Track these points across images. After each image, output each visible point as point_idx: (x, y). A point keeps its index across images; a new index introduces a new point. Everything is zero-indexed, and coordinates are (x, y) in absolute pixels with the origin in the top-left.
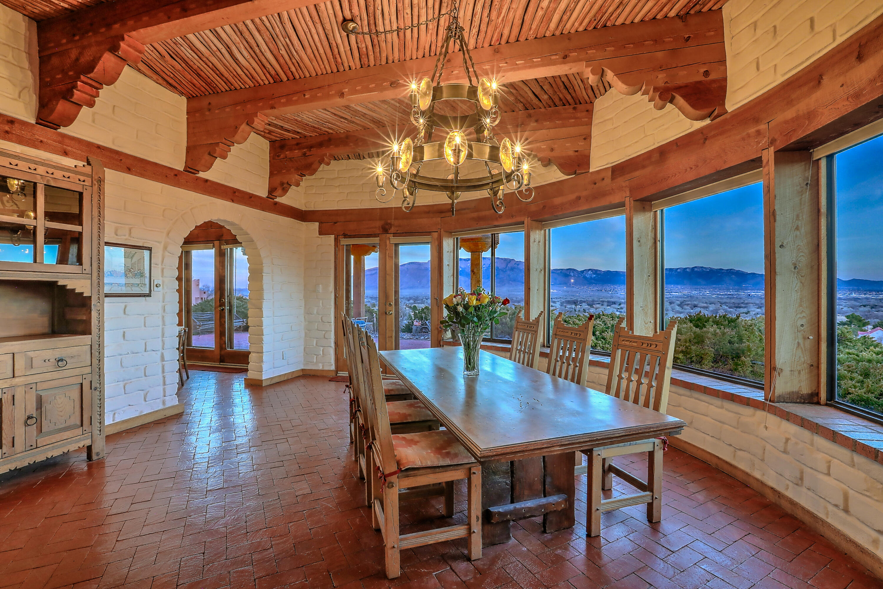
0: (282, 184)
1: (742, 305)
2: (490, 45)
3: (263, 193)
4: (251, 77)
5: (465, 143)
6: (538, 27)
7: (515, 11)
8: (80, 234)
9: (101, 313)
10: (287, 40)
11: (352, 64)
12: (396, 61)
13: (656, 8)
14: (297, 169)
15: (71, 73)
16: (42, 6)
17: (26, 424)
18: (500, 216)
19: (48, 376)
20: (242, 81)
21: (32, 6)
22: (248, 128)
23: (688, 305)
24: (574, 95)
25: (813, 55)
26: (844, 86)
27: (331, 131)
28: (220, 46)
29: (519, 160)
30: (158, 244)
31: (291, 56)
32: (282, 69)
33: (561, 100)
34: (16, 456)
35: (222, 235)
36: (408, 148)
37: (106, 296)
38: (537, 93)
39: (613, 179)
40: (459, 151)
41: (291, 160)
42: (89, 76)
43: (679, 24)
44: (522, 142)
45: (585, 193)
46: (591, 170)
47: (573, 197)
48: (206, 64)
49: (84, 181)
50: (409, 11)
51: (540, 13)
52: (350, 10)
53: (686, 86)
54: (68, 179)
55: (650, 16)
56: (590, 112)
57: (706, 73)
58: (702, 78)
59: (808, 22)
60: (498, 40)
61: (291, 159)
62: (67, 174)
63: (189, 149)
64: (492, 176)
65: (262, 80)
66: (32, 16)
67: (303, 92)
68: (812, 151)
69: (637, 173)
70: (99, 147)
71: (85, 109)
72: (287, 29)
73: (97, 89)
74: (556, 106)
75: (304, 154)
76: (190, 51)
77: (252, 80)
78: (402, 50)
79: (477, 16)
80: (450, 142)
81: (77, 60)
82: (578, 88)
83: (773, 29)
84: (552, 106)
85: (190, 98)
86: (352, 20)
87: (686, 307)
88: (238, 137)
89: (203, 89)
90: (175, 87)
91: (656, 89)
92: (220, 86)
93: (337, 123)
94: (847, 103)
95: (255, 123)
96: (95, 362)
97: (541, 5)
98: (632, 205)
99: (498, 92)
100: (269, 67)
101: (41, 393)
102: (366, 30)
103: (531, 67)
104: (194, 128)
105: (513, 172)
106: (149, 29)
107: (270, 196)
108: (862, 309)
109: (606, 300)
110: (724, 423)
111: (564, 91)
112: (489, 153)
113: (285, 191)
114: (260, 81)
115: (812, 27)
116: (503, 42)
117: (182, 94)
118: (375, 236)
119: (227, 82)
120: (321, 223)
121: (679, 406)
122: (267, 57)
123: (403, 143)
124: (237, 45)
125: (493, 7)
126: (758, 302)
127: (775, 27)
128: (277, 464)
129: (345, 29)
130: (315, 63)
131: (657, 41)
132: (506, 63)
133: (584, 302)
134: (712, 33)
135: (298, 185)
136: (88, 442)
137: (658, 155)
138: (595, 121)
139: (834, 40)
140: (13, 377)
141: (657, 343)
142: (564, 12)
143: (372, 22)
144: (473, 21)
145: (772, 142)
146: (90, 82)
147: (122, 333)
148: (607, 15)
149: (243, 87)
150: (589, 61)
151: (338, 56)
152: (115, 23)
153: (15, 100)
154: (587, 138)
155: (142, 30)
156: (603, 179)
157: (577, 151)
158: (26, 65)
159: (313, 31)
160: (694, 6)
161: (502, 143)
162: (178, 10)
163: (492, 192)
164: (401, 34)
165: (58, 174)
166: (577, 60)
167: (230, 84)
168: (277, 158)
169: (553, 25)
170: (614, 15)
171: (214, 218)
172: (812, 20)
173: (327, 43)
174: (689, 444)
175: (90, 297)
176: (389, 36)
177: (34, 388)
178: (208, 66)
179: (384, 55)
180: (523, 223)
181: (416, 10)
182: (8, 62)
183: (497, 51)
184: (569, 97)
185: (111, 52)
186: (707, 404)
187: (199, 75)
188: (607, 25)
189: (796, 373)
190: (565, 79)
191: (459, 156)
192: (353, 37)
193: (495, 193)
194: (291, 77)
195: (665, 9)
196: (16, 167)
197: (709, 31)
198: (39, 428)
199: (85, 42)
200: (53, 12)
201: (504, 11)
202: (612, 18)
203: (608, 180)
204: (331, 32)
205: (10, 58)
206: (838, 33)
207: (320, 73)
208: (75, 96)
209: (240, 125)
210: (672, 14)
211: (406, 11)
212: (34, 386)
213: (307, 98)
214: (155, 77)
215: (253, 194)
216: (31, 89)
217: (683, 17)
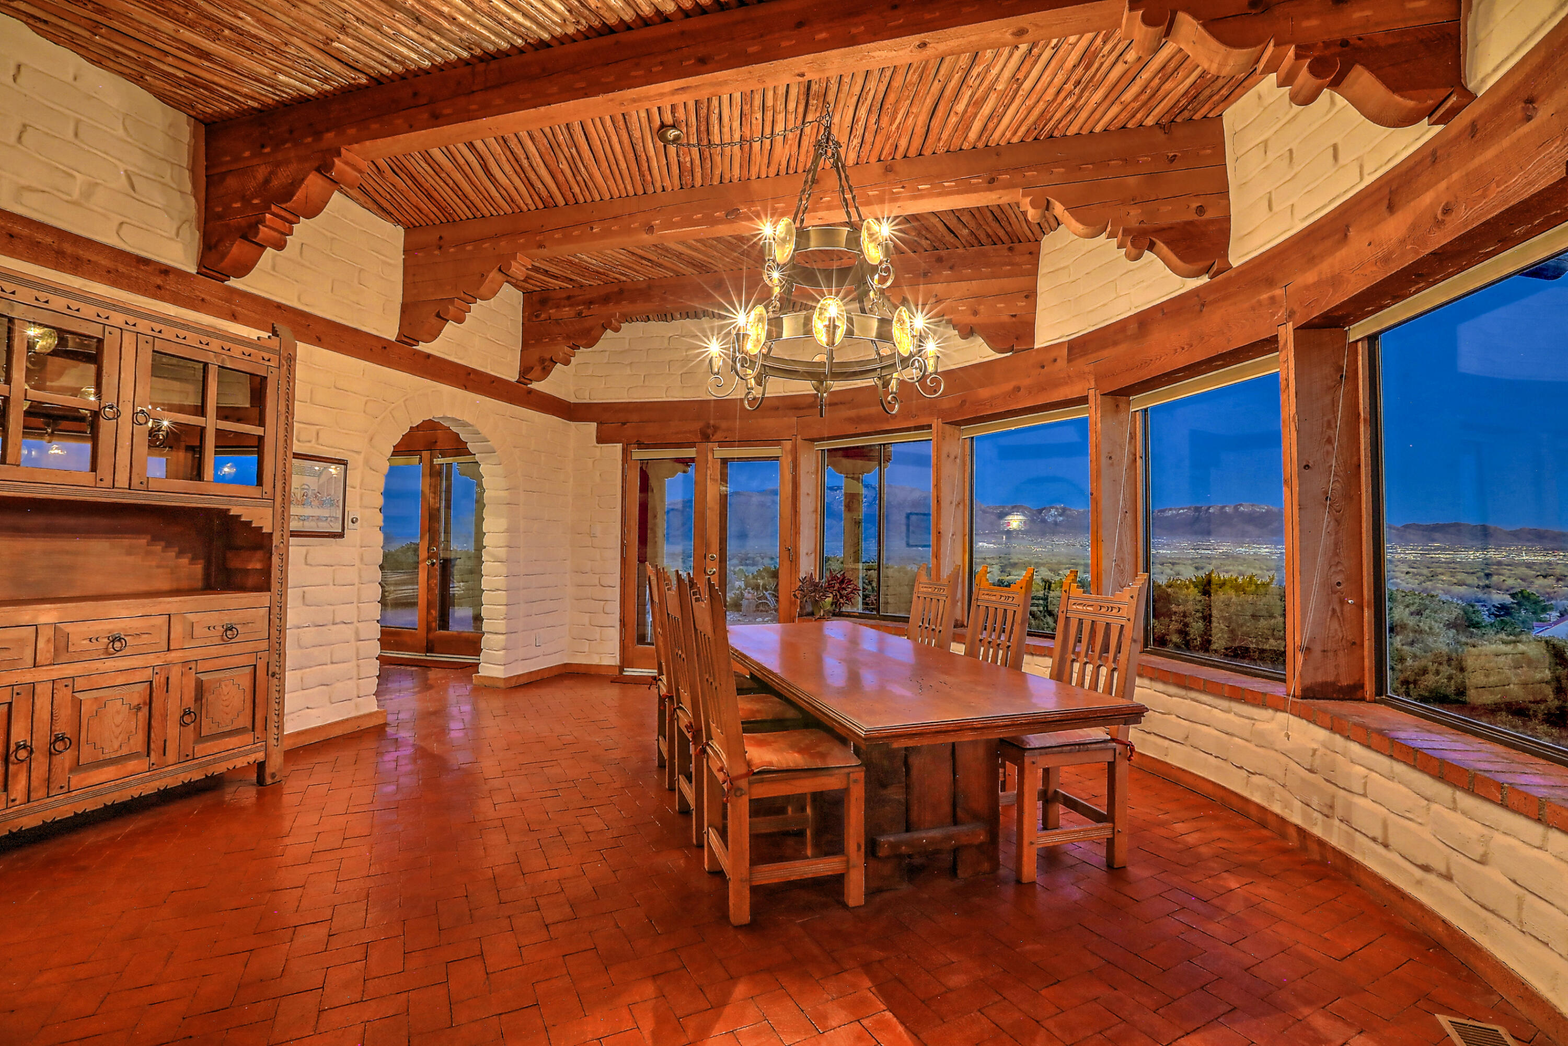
0: (542, 360)
2: (879, 160)
3: (511, 374)
4: (509, 200)
5: (843, 316)
6: (951, 137)
7: (916, 116)
8: (261, 439)
9: (284, 558)
10: (574, 151)
11: (667, 183)
12: (735, 181)
13: (1124, 114)
14: (568, 337)
15: (256, 201)
16: (219, 105)
17: (183, 724)
18: (894, 417)
19: (214, 651)
20: (495, 206)
21: (204, 103)
22: (500, 277)
24: (1009, 229)
25: (1338, 196)
26: (1372, 246)
27: (624, 278)
28: (471, 158)
29: (921, 339)
30: (355, 455)
31: (576, 172)
32: (559, 189)
33: (988, 236)
34: (166, 769)
35: (436, 442)
36: (760, 319)
37: (292, 536)
38: (951, 227)
39: (1069, 360)
40: (835, 327)
41: (559, 324)
42: (284, 206)
43: (1160, 136)
44: (924, 313)
45: (1027, 382)
46: (1036, 347)
47: (1009, 386)
48: (445, 182)
49: (269, 360)
50: (759, 116)
51: (953, 119)
52: (672, 112)
53: (1171, 228)
54: (249, 358)
55: (1118, 123)
56: (1034, 255)
57: (1201, 210)
58: (1196, 217)
59: (1331, 151)
60: (890, 154)
61: (557, 322)
62: (248, 350)
63: (405, 308)
64: (881, 358)
65: (527, 205)
66: (201, 117)
67: (590, 225)
68: (1347, 328)
69: (1106, 353)
70: (279, 306)
71: (269, 251)
72: (575, 138)
73: (291, 223)
74: (982, 245)
75: (579, 314)
76: (424, 165)
77: (511, 203)
78: (746, 165)
79: (860, 123)
80: (821, 314)
81: (267, 181)
82: (1015, 220)
83: (1288, 154)
84: (976, 244)
85: (410, 229)
86: (674, 126)
88: (483, 290)
89: (432, 216)
90: (390, 214)
91: (1126, 232)
92: (460, 212)
93: (635, 267)
94: (1375, 268)
95: (513, 269)
96: (274, 632)
97: (954, 109)
98: (1099, 402)
99: (891, 240)
100: (540, 186)
101: (204, 677)
102: (694, 140)
103: (940, 195)
104: (414, 275)
105: (911, 355)
106: (379, 142)
107: (522, 380)
108: (1541, 581)
110: (1232, 735)
111: (995, 224)
112: (878, 328)
113: (546, 372)
114: (522, 205)
115: (1335, 157)
116: (899, 156)
117: (398, 222)
118: (691, 445)
119: (471, 205)
120: (600, 423)
121: (1169, 714)
122: (539, 173)
123: (753, 313)
124: (497, 157)
125: (884, 111)
127: (1291, 151)
128: (549, 794)
129: (663, 138)
130: (611, 182)
131: (1128, 160)
132: (903, 187)
133: (1043, 565)
134: (1209, 151)
135: (567, 363)
136: (260, 756)
137: (1136, 325)
138: (1043, 269)
139: (1361, 179)
140: (169, 650)
141: (1120, 606)
142: (990, 117)
143: (703, 128)
144: (854, 130)
145: (1291, 315)
146: (283, 213)
147: (301, 594)
148: (1052, 123)
149: (495, 213)
150: (1027, 187)
151: (647, 173)
152: (328, 130)
153: (171, 239)
154: (1031, 295)
155: (368, 143)
156: (1055, 360)
157: (1014, 316)
158: (188, 187)
159: (615, 139)
160: (1180, 112)
161: (896, 316)
162: (426, 116)
163: (881, 382)
164: (746, 147)
165: (237, 350)
166: (1010, 186)
167: (474, 209)
168: (534, 319)
169: (973, 135)
170: (1064, 123)
171: (435, 414)
172: (1335, 148)
173: (633, 155)
174: (1184, 770)
175: (271, 534)
176: (728, 149)
177: (194, 667)
178: (447, 185)
179: (717, 172)
180: (930, 427)
181: (769, 114)
182: (164, 184)
183: (889, 169)
184: (1001, 233)
185: (320, 172)
186: (1209, 708)
187: (429, 197)
188: (1055, 134)
189: (1330, 654)
190: (995, 210)
191: (834, 333)
192: (672, 149)
193: (886, 384)
194: (572, 201)
195: (1139, 116)
196: (183, 341)
197: (1204, 149)
198: (198, 729)
199: (280, 156)
200: (233, 112)
201: (899, 117)
202: (1060, 126)
203: (1062, 363)
204: (640, 140)
205: (168, 179)
206: (1366, 172)
207: (616, 194)
208: (261, 235)
209: (489, 272)
210: (1150, 121)
211: (754, 116)
212: (193, 665)
213: (595, 233)
214: (362, 198)
215: (496, 377)
216: (194, 224)
217: (1166, 126)
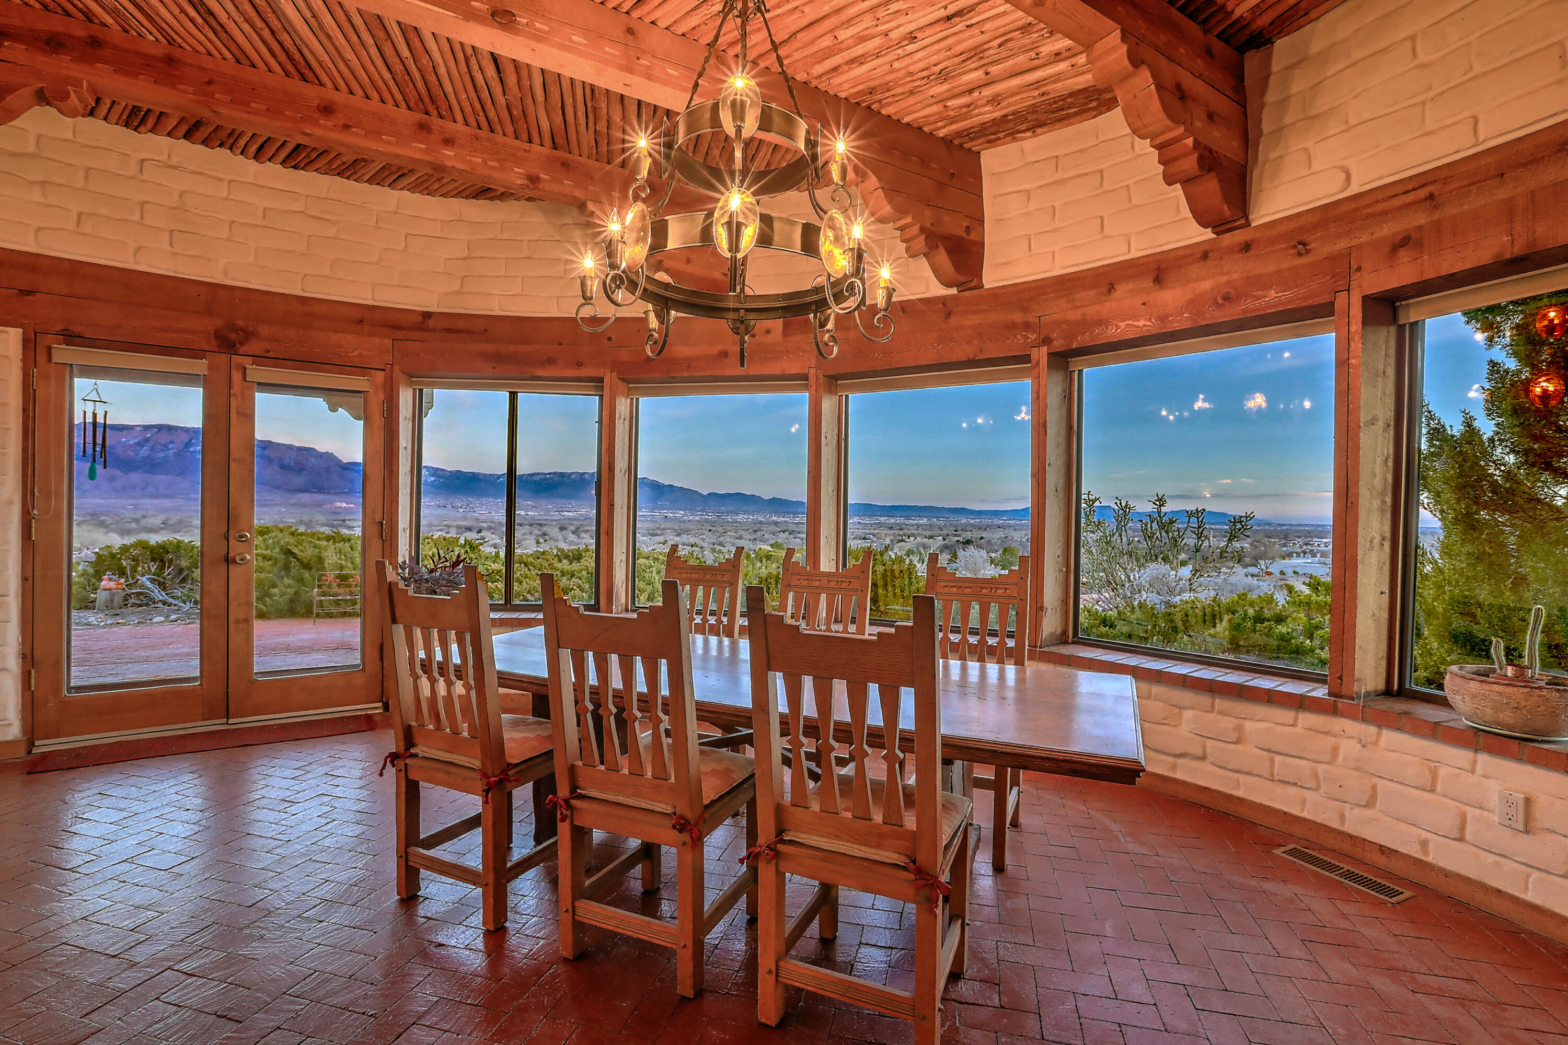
1: (659, 532)
23: (586, 531)
26: (1147, 305)
39: (786, 335)
43: (945, 151)
47: (713, 350)
53: (950, 238)
57: (967, 230)
58: (961, 234)
59: (1097, 219)
83: (1050, 209)
87: (583, 535)
98: (820, 382)
108: (782, 535)
109: (455, 524)
115: (1102, 226)
126: (676, 527)
127: (1055, 205)
131: (924, 162)
134: (973, 180)
139: (1128, 253)
145: (1046, 341)
156: (769, 332)
170: (887, 101)
172: (1102, 218)
197: (968, 176)
202: (883, 102)
203: (777, 336)
206: (1133, 248)
210: (940, 136)
217: (947, 141)
